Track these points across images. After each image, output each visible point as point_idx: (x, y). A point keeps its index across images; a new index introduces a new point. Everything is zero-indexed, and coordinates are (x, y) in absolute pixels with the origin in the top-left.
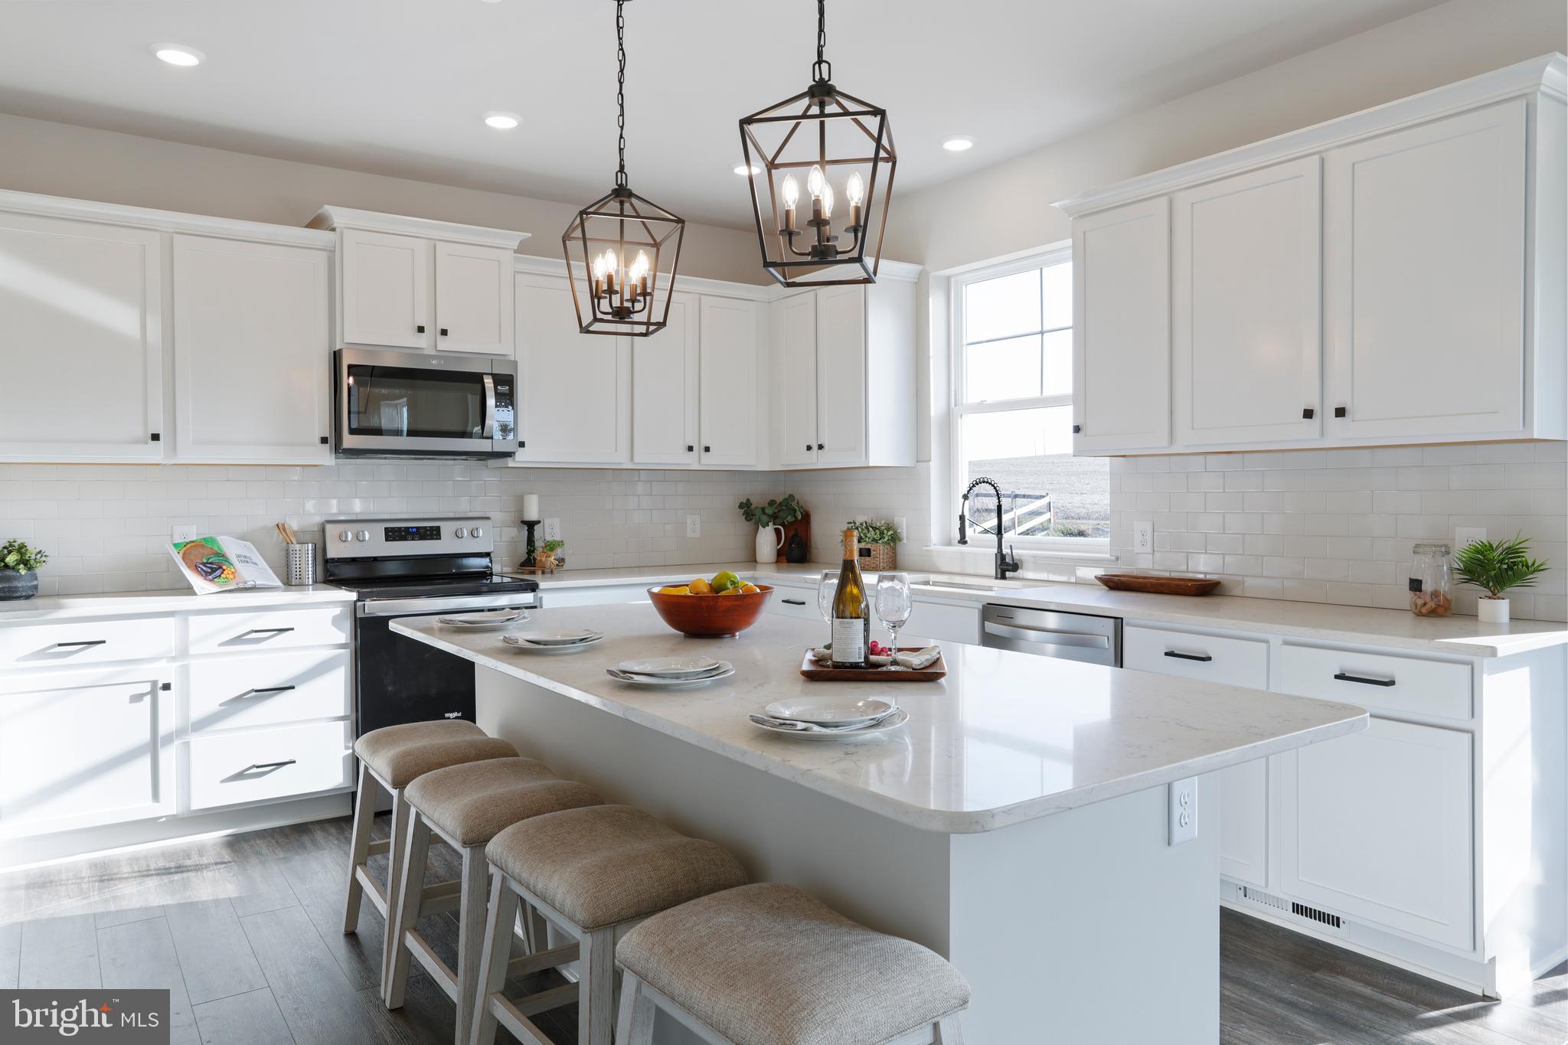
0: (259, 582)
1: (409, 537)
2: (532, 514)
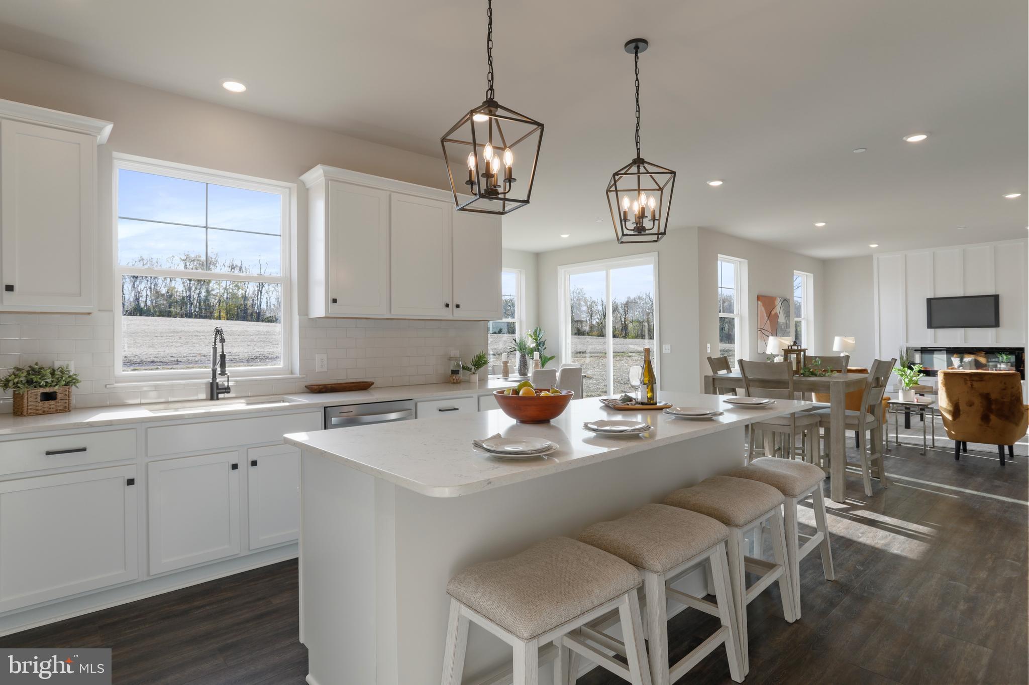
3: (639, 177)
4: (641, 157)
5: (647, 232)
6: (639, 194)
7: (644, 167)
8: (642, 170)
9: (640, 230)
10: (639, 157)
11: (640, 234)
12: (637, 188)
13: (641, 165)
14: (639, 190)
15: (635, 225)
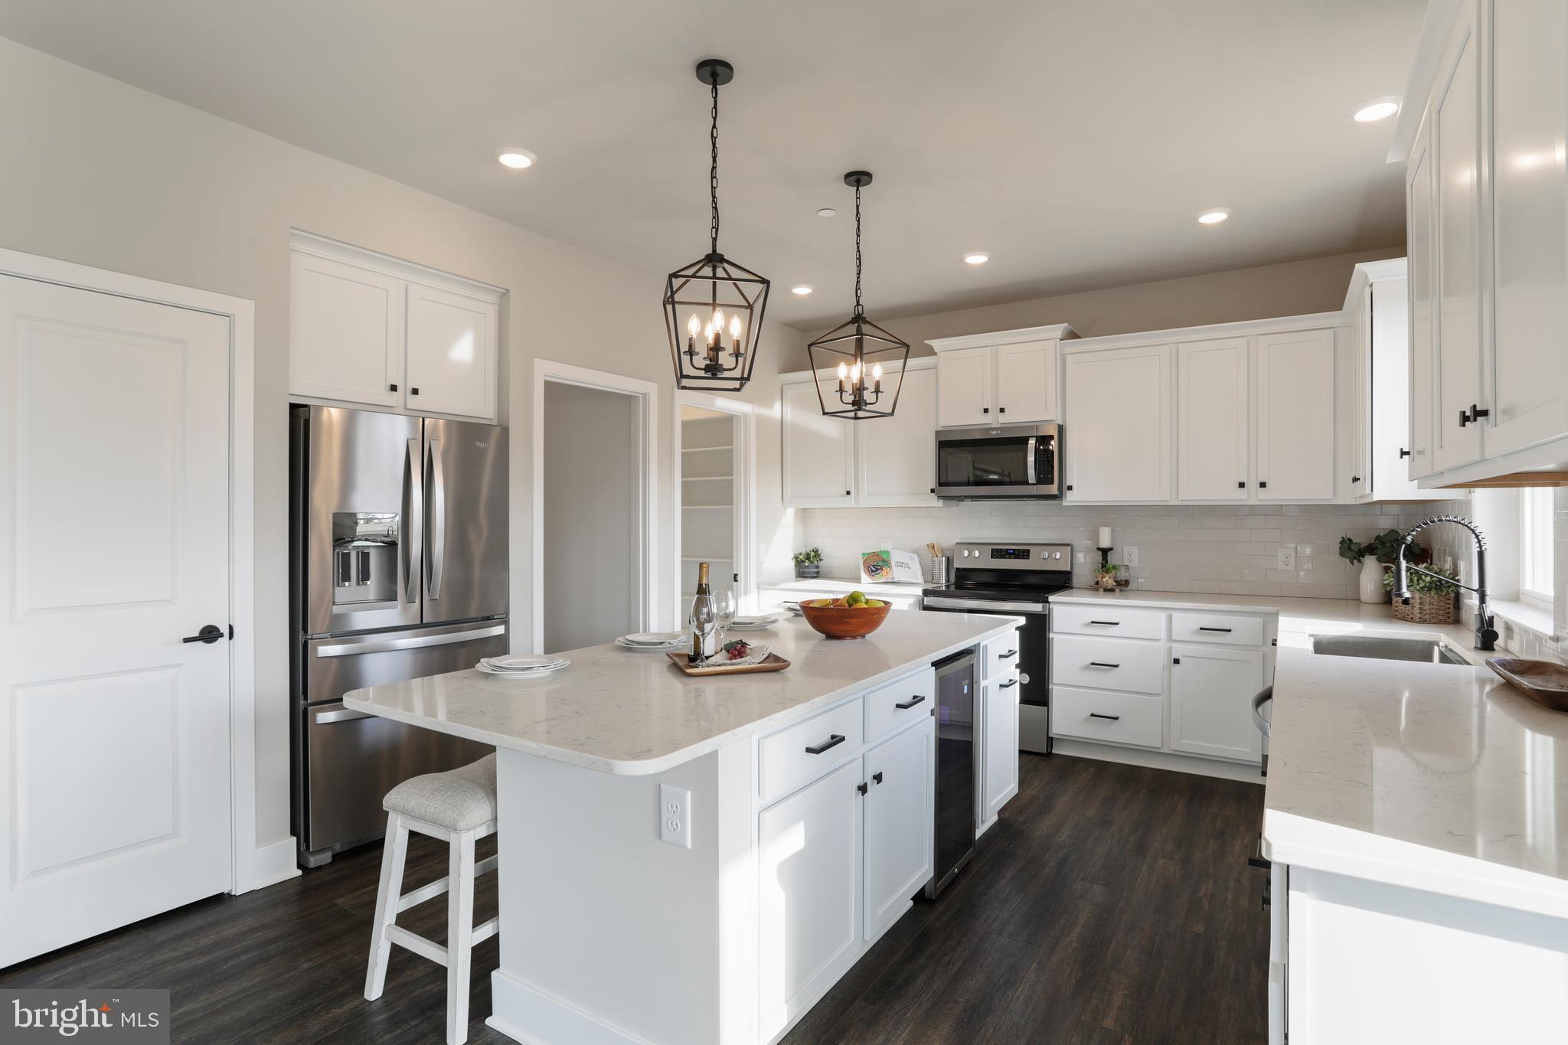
0: (902, 579)
1: (1007, 556)
2: (1105, 543)
3: (714, 283)
4: (718, 252)
5: (726, 374)
6: (714, 310)
7: (724, 269)
8: (720, 273)
9: (713, 369)
10: (716, 251)
11: (714, 377)
12: (711, 302)
13: (718, 264)
14: (714, 304)
15: (709, 362)
